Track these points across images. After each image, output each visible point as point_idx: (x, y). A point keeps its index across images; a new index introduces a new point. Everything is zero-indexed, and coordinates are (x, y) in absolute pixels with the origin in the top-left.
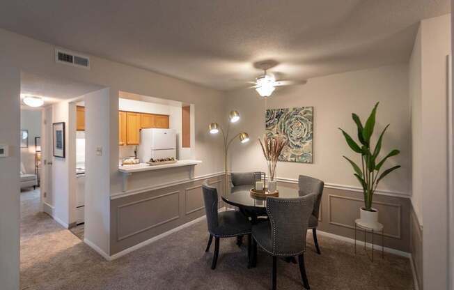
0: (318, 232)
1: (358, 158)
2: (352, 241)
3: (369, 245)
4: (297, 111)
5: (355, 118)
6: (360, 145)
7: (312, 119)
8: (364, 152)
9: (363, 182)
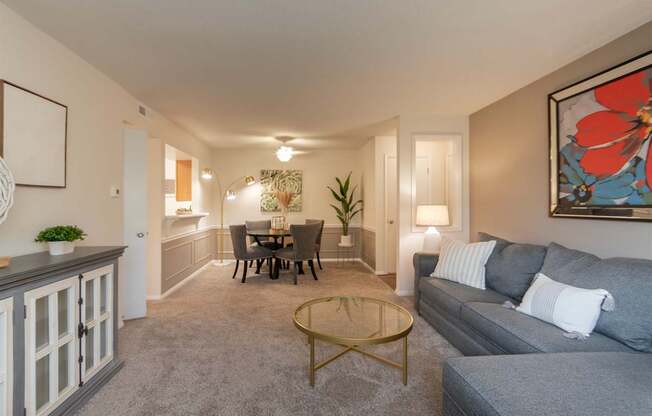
0: (321, 260)
1: (339, 205)
2: (336, 260)
3: (341, 260)
4: (289, 173)
5: (338, 180)
6: (341, 196)
7: (301, 179)
8: (343, 201)
9: (342, 220)
